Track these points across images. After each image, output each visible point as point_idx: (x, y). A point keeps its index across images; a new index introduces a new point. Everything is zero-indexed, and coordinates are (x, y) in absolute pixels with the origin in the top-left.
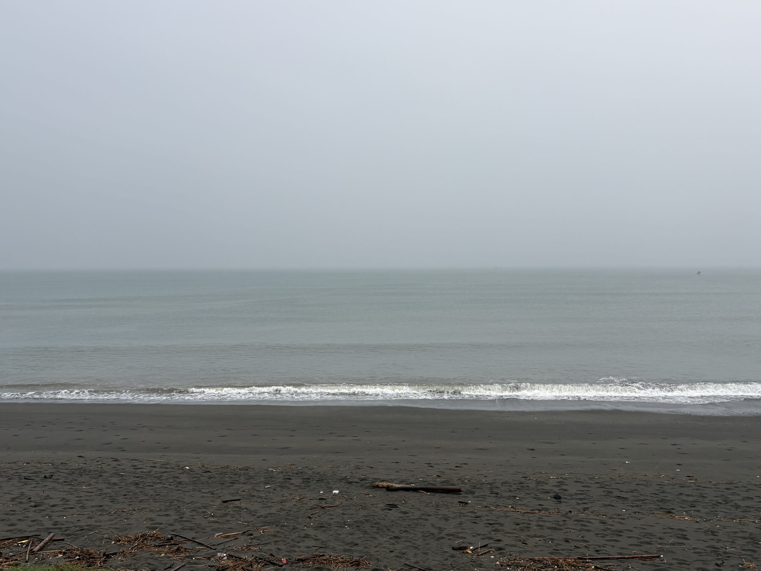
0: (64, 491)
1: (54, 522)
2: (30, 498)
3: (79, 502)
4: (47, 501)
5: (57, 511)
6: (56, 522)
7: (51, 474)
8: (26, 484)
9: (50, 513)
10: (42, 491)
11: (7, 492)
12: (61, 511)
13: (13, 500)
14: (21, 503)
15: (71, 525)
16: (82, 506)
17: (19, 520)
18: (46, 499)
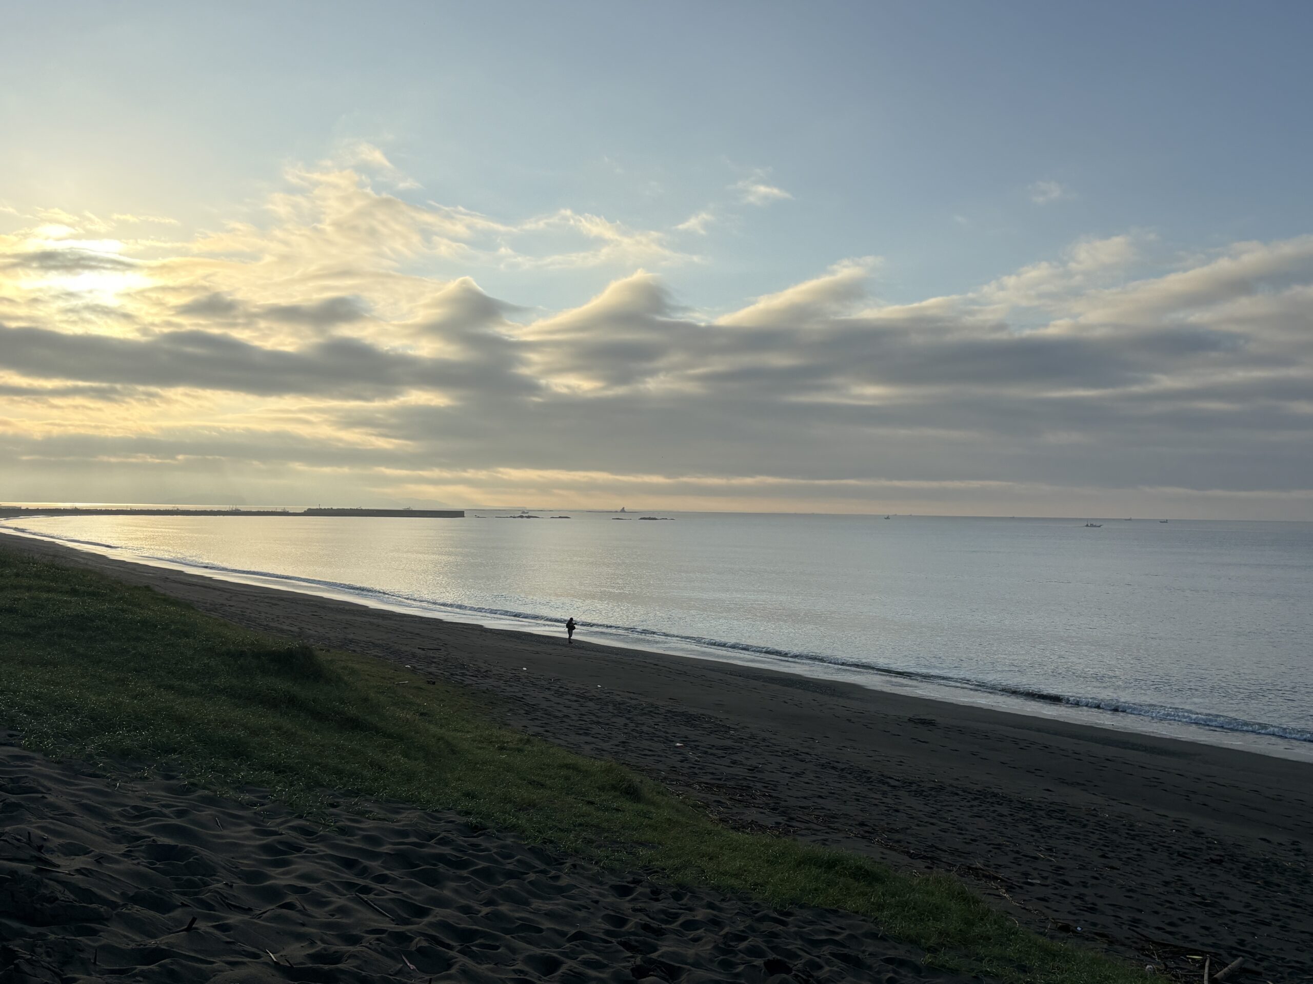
0: (1247, 892)
1: (1238, 939)
2: (1194, 889)
3: (1276, 917)
4: (1222, 901)
5: (1241, 923)
6: (1243, 941)
7: (1218, 858)
8: (1182, 864)
9: (1231, 923)
10: (1210, 881)
11: (1155, 869)
12: (1248, 924)
13: (1166, 884)
14: (1179, 892)
15: (1268, 953)
16: (1281, 926)
17: (1182, 920)
18: (1220, 897)
